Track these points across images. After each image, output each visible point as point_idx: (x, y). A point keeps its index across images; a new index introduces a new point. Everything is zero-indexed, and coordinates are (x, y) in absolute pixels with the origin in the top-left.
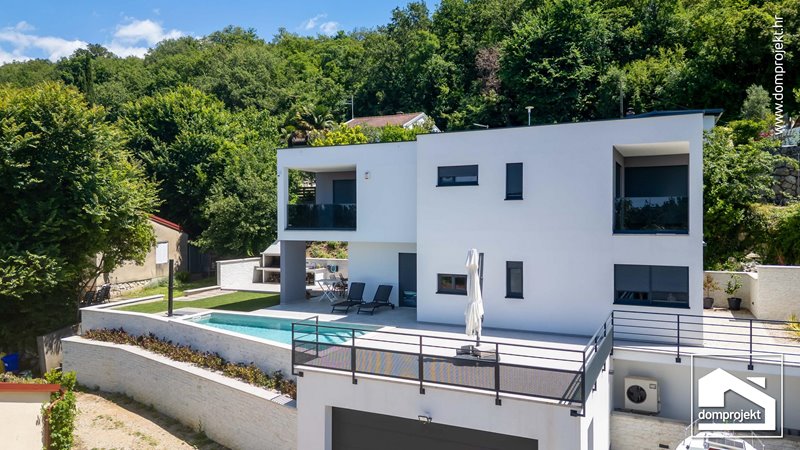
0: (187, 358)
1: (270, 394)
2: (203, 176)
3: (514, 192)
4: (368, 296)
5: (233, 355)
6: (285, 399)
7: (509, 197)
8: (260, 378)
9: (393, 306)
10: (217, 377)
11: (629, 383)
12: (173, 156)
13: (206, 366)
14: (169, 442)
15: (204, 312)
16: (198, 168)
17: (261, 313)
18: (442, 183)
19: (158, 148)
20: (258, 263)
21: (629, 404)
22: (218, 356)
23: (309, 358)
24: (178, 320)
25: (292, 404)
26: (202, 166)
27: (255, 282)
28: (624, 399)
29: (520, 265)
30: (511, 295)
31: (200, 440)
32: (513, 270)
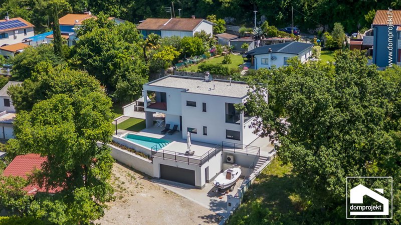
0: (125, 149)
1: (147, 160)
2: (112, 68)
3: (204, 110)
4: (171, 128)
5: (137, 149)
6: (150, 161)
7: (203, 111)
8: (145, 156)
9: (178, 131)
10: (134, 155)
11: (228, 156)
12: (101, 60)
13: (131, 151)
14: (124, 169)
15: (125, 132)
16: (110, 64)
17: (141, 134)
18: (188, 105)
19: (95, 58)
20: (135, 104)
21: (228, 161)
22: (133, 149)
23: (155, 153)
24: (121, 138)
25: (152, 163)
26: (112, 64)
27: (135, 111)
28: (226, 160)
29: (206, 127)
30: (205, 134)
31: (132, 168)
32: (205, 128)
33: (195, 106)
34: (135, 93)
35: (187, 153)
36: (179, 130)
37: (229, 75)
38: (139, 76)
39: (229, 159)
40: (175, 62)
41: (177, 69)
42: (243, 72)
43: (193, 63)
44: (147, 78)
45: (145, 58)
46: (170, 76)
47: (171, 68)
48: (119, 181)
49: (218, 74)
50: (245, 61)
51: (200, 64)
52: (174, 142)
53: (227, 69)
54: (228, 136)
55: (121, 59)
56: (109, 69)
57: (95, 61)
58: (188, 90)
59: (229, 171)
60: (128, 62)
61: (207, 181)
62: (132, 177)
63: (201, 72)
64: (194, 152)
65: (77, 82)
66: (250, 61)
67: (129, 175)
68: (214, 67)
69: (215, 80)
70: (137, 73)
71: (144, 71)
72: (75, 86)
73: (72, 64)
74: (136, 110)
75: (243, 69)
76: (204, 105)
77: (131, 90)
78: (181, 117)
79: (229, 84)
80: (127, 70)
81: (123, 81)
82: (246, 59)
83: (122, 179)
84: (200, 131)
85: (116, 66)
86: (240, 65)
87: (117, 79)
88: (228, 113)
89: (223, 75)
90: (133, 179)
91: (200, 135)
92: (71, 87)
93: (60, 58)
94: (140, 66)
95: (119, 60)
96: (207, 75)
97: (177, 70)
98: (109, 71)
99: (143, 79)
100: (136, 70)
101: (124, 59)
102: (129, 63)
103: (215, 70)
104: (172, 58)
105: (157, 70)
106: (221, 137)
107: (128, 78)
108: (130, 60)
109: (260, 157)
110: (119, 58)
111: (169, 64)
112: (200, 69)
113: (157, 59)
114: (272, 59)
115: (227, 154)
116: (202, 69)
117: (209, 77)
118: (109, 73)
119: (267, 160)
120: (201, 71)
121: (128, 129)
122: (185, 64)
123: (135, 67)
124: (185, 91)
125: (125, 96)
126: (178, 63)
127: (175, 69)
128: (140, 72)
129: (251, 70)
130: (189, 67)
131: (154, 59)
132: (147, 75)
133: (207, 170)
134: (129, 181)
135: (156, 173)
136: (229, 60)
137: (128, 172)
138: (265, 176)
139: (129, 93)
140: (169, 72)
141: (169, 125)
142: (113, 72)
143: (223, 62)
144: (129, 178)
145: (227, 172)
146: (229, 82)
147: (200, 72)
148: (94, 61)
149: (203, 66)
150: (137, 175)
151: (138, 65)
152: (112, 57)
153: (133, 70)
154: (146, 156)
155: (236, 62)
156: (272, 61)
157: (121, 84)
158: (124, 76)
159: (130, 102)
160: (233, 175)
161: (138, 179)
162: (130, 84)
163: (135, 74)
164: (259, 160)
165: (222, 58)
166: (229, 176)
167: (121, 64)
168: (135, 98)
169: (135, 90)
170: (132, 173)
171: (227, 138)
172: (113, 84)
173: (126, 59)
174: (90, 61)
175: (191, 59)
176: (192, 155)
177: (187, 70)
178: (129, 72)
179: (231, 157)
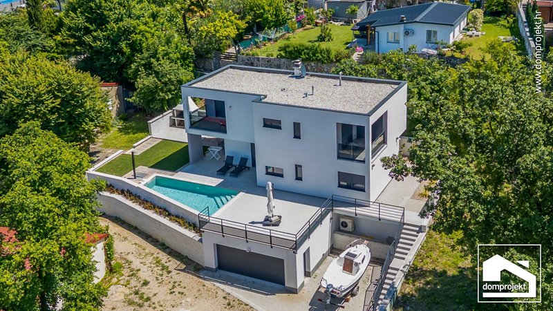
1: (191, 234)
2: (127, 51)
3: (297, 136)
4: (236, 162)
5: (173, 211)
6: (197, 238)
7: (295, 137)
8: (187, 225)
9: (249, 168)
10: (166, 221)
11: (342, 220)
12: (107, 38)
13: (160, 214)
14: (150, 248)
15: (152, 173)
16: (124, 46)
17: (181, 176)
18: (265, 125)
19: (95, 34)
20: (171, 114)
21: (342, 228)
22: (165, 210)
23: (206, 222)
24: (141, 186)
25: (201, 241)
26: (126, 44)
27: (170, 126)
28: (339, 227)
29: (301, 166)
30: (299, 178)
31: (163, 247)
32: (298, 168)
33: (280, 128)
34: (170, 96)
35: (267, 222)
36: (251, 166)
37: (332, 61)
38: (175, 67)
39: (345, 225)
40: (238, 40)
41: (242, 51)
42: (355, 57)
43: (270, 40)
44: (191, 69)
45: (186, 32)
46: (231, 67)
47: (232, 50)
48: (138, 279)
49: (313, 61)
50: (356, 36)
51: (281, 43)
52: (241, 194)
53: (328, 52)
54: (341, 183)
55: (143, 35)
56: (123, 53)
57: (97, 39)
58: (266, 97)
59: (348, 257)
60: (155, 40)
61: (307, 274)
62: (164, 268)
63: (284, 57)
64: (280, 217)
65: (51, 85)
66: (366, 37)
67: (158, 262)
68: (306, 49)
69: (312, 75)
70: (172, 61)
71: (184, 57)
72: (48, 92)
73: (61, 43)
74: (173, 124)
75: (354, 51)
76: (297, 126)
77: (162, 90)
78: (253, 146)
79: (337, 82)
80: (154, 55)
81: (148, 75)
82: (358, 33)
83: (145, 274)
84: (289, 174)
85: (135, 48)
86: (347, 43)
87: (137, 70)
88: (341, 143)
89: (323, 63)
90: (165, 272)
91: (289, 180)
92: (40, 95)
93: (40, 32)
94: (177, 48)
95: (139, 37)
96: (298, 66)
97: (243, 54)
98: (122, 56)
99: (184, 70)
100: (171, 55)
101: (148, 35)
102: (158, 43)
103: (308, 54)
104: (232, 32)
105: (208, 53)
106: (329, 185)
107: (155, 69)
108: (159, 37)
109: (404, 224)
110: (139, 34)
111: (228, 42)
112: (282, 52)
113: (206, 35)
114: (407, 33)
115: (339, 216)
116: (286, 52)
117: (301, 70)
118: (123, 60)
119: (418, 232)
120: (283, 55)
121: (156, 166)
122: (256, 43)
123: (170, 50)
124: (259, 99)
125: (153, 100)
126: (243, 40)
127: (238, 52)
128: (178, 59)
129: (369, 54)
130: (263, 48)
131: (201, 35)
132: (190, 62)
133: (306, 255)
134: (157, 279)
135: (210, 260)
136: (329, 35)
137: (155, 256)
138: (423, 274)
139: (159, 95)
140: (229, 57)
141: (232, 158)
142: (130, 60)
143: (319, 37)
144: (157, 270)
145: (346, 259)
146: (338, 78)
147: (282, 57)
148: (95, 39)
149: (288, 47)
150: (173, 264)
151: (173, 45)
152: (127, 32)
153: (167, 54)
154: (190, 225)
155: (341, 37)
156: (406, 37)
157: (145, 81)
158: (148, 66)
159: (162, 111)
160: (357, 264)
161: (174, 272)
162: (160, 81)
163: (168, 61)
164: (403, 231)
165: (316, 32)
166: (349, 266)
167: (144, 45)
168: (171, 104)
169: (170, 91)
170: (163, 257)
171: (340, 186)
172: (131, 79)
173: (153, 35)
174: (88, 39)
175: (265, 34)
176: (277, 224)
177: (259, 53)
178: (158, 60)
179: (349, 222)
